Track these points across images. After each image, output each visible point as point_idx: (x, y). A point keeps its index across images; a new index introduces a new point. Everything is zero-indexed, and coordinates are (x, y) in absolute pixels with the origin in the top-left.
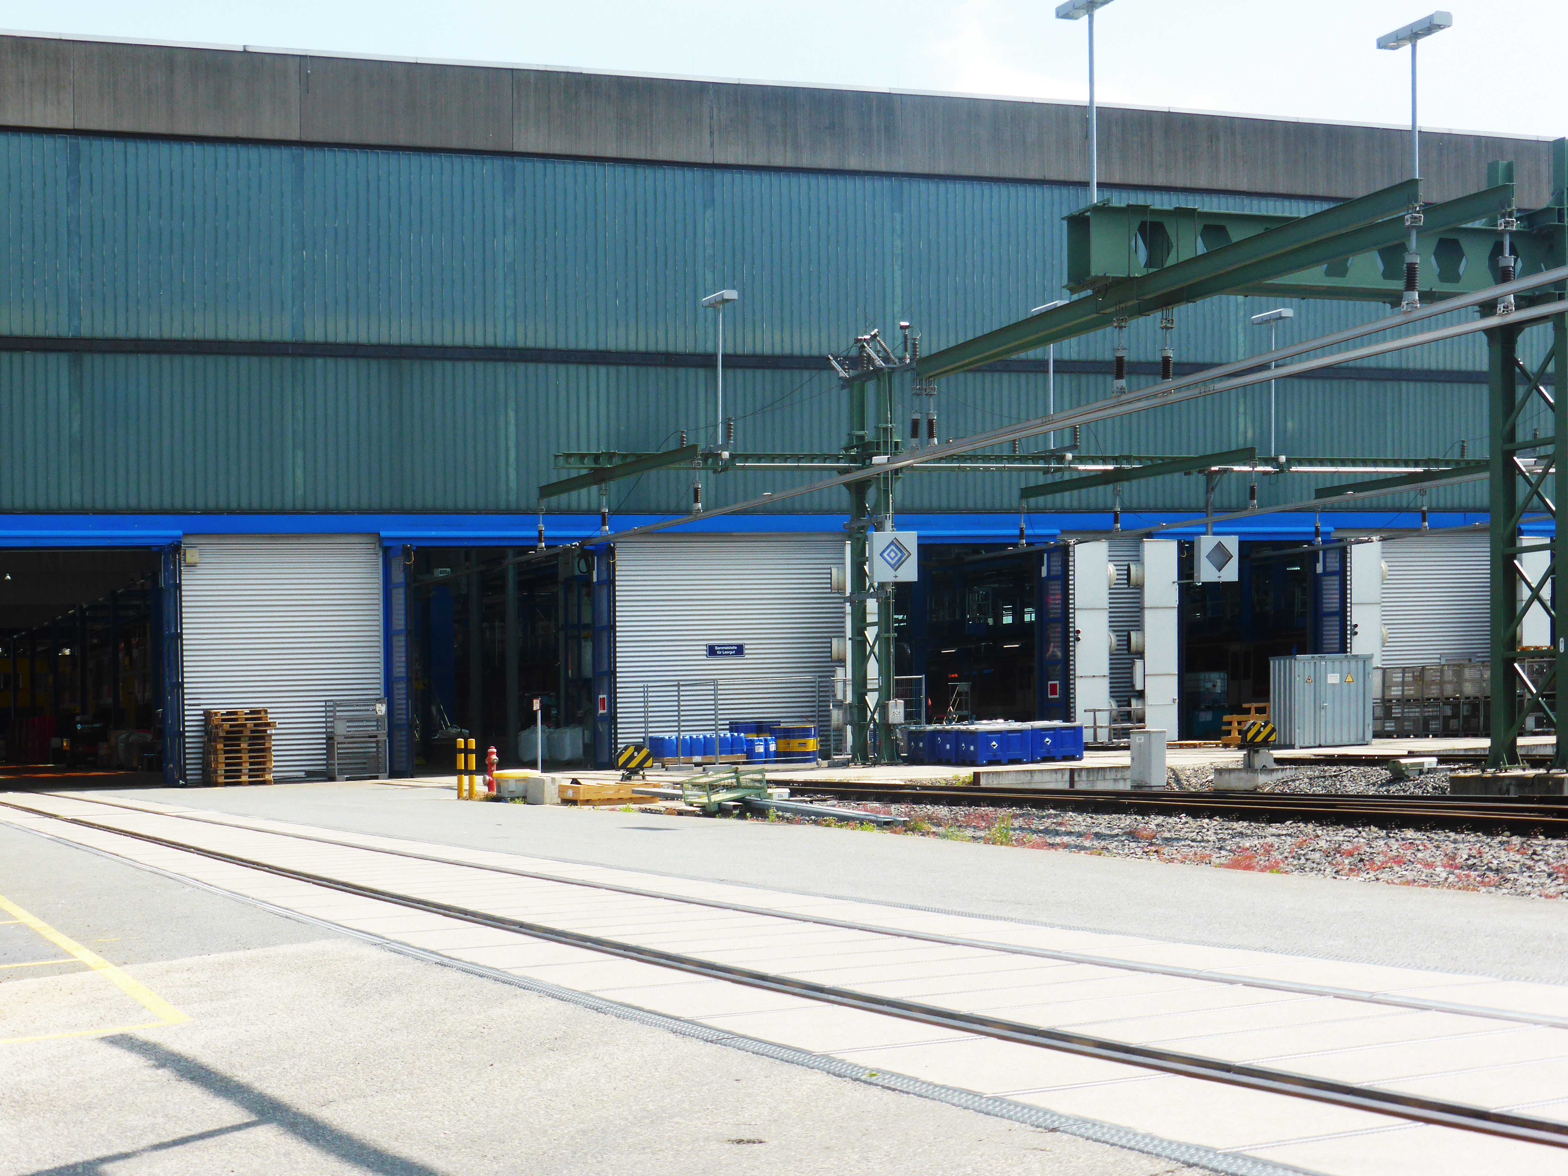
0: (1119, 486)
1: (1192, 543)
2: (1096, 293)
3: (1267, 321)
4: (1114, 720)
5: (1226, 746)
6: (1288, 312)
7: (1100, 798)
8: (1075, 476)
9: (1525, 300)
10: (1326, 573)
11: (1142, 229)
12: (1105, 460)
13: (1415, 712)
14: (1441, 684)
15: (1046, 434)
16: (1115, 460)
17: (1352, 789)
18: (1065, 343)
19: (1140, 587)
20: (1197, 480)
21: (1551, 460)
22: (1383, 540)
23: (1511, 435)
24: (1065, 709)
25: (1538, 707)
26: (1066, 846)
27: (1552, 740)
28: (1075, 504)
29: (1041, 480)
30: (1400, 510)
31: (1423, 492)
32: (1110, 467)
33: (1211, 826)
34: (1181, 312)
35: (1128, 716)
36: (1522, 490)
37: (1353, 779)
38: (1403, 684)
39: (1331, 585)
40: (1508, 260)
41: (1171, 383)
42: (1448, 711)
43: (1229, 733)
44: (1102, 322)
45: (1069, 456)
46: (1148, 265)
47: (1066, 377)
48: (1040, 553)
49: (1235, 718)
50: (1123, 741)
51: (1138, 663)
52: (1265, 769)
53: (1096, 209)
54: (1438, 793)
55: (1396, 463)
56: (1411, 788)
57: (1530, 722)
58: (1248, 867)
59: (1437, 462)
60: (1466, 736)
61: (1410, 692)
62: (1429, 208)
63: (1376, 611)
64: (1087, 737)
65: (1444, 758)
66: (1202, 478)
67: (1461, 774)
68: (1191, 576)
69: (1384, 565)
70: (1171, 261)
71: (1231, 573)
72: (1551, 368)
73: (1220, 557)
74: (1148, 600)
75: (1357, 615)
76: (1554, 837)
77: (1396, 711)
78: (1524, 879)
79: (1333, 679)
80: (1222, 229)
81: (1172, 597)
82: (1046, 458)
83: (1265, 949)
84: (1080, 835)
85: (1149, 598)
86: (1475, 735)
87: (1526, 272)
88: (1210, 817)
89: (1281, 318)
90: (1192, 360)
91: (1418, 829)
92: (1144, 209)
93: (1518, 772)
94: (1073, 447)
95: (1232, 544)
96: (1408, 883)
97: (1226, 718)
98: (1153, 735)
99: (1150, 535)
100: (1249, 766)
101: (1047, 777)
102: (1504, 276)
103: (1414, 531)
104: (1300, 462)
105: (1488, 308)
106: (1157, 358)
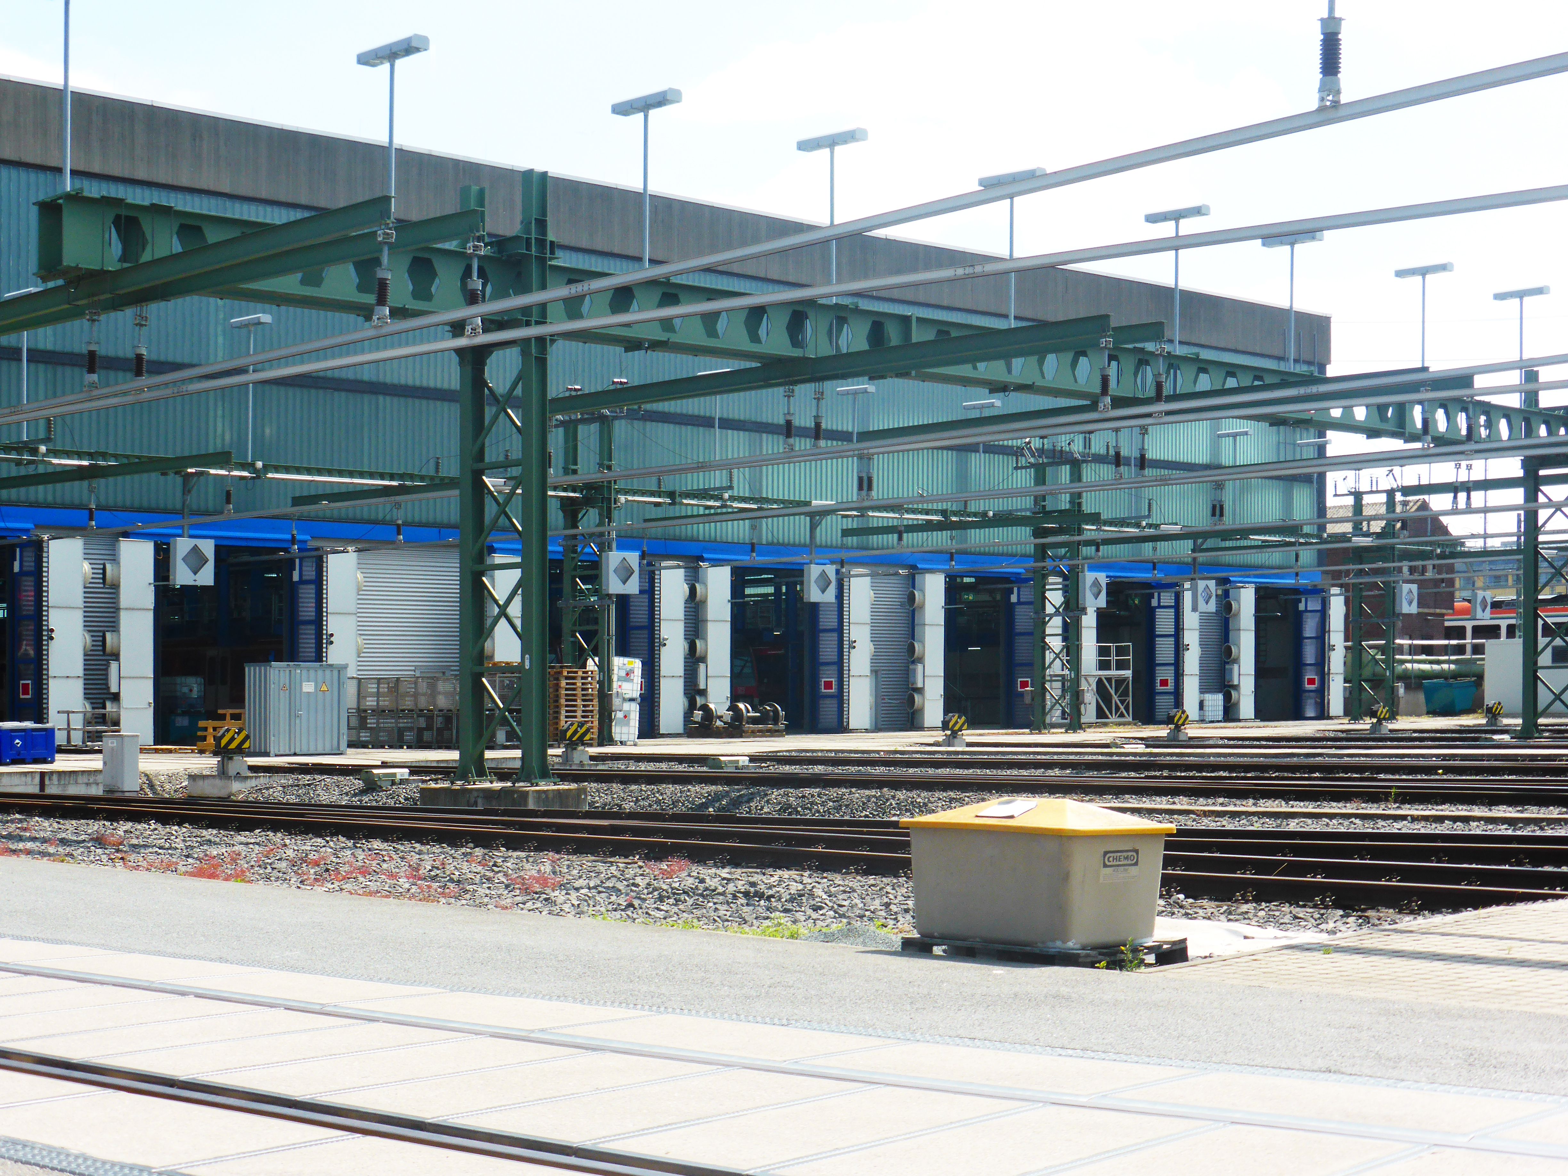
0: (95, 483)
1: (168, 544)
2: (69, 283)
3: (246, 325)
4: (87, 722)
5: (202, 752)
6: (266, 318)
7: (69, 803)
8: (50, 470)
9: (492, 323)
10: (302, 581)
11: (117, 221)
12: (80, 455)
13: (389, 723)
14: (416, 695)
15: (19, 423)
16: (90, 455)
17: (324, 798)
18: (41, 331)
19: (116, 586)
20: (174, 481)
21: (518, 481)
22: (359, 551)
23: (480, 455)
24: (38, 710)
25: (505, 722)
26: (28, 852)
27: (518, 753)
28: (50, 499)
29: (14, 471)
30: (375, 522)
31: (398, 505)
32: (85, 463)
33: (180, 834)
34: (154, 309)
35: (102, 719)
36: (490, 510)
37: (327, 788)
38: (378, 694)
39: (307, 594)
40: (476, 283)
41: (145, 381)
42: (422, 723)
43: (204, 739)
44: (75, 314)
45: (43, 449)
46: (123, 258)
47: (41, 367)
48: (12, 548)
49: (210, 724)
50: (97, 745)
51: (114, 665)
52: (238, 777)
53: (68, 197)
54: (409, 804)
55: (372, 475)
56: (382, 799)
57: (501, 736)
58: (212, 876)
59: (412, 477)
60: (440, 748)
61: (385, 703)
62: (402, 225)
63: (352, 621)
64: (60, 739)
65: (416, 770)
66: (179, 480)
67: (433, 785)
68: (167, 578)
69: (360, 576)
70: (146, 257)
71: (206, 577)
72: (518, 391)
73: (196, 560)
74: (124, 601)
75: (333, 624)
76: (515, 850)
77: (371, 722)
78: (482, 891)
79: (308, 687)
80: (199, 229)
81: (149, 600)
82: (18, 450)
83: (221, 959)
84: (44, 841)
85: (126, 598)
86: (448, 748)
87: (497, 296)
88: (180, 824)
89: (260, 323)
90: (170, 359)
91: (385, 840)
92: (118, 202)
93: (487, 785)
94: (47, 440)
95: (208, 548)
96: (371, 894)
97: (202, 724)
98: (126, 739)
99: (126, 535)
100: (223, 772)
101: (16, 780)
102: (472, 298)
103: (388, 543)
104: (277, 469)
105: (458, 328)
106: (130, 355)
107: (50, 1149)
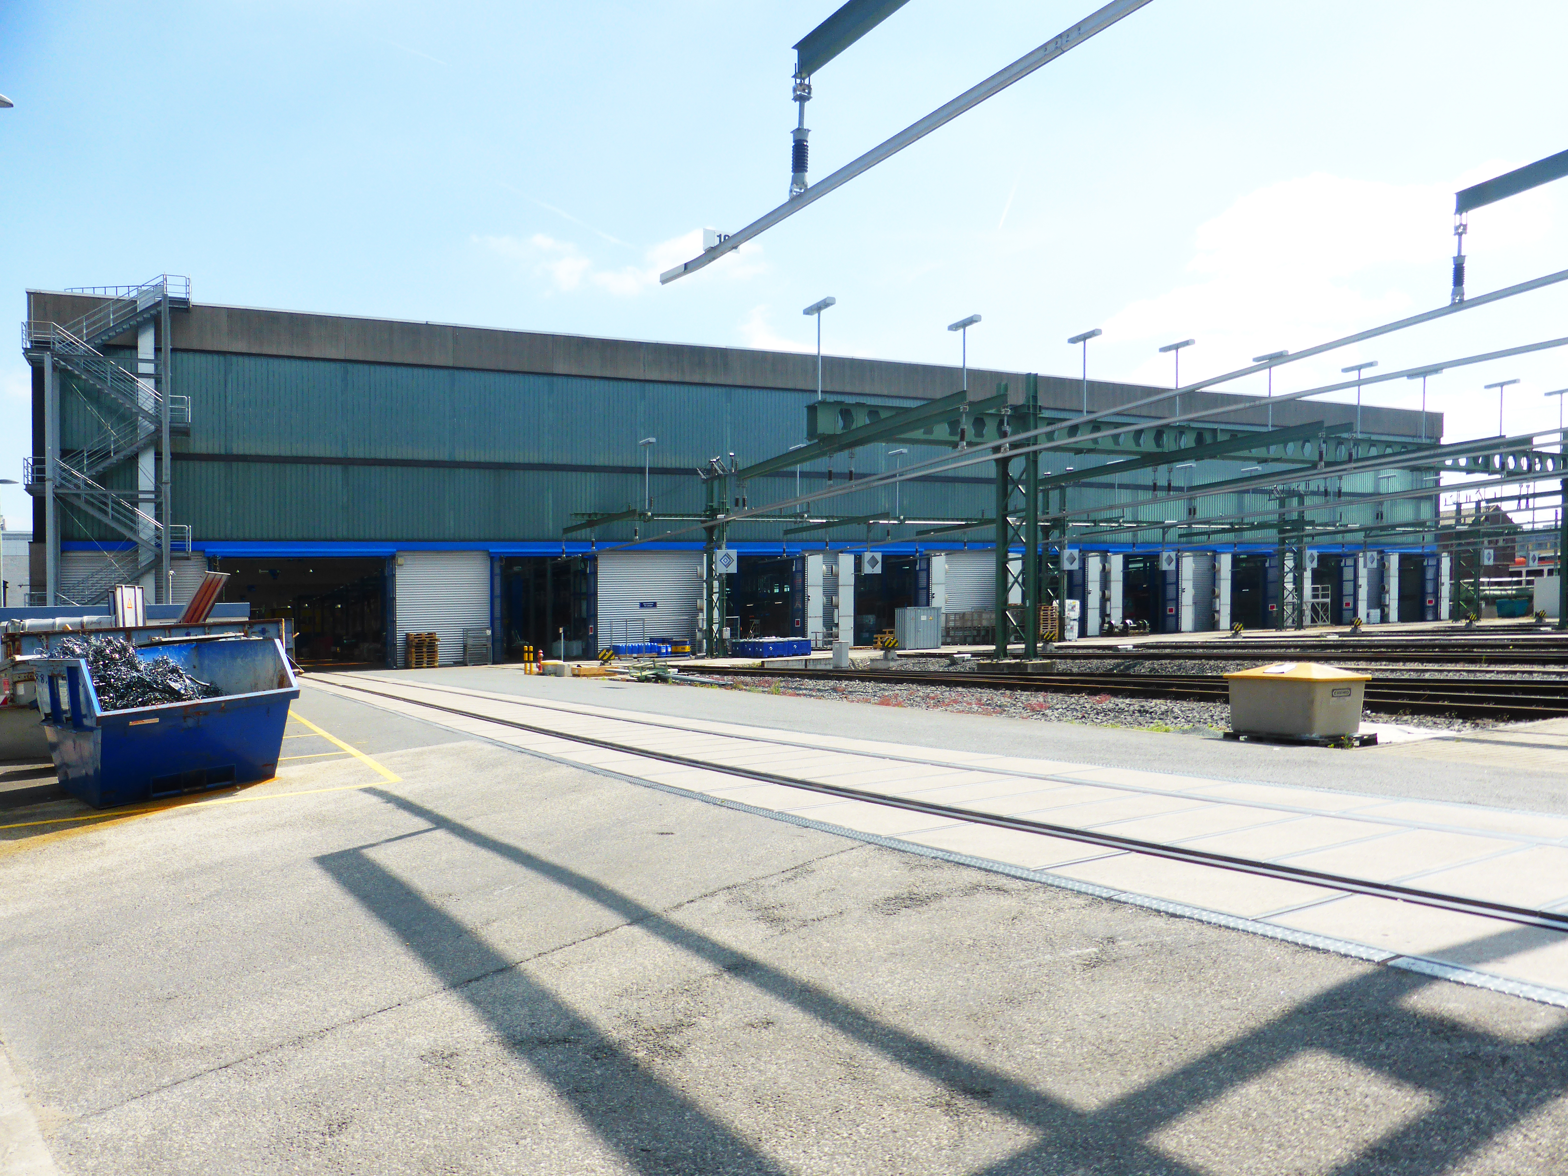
0: (828, 529)
1: (860, 556)
2: (820, 441)
3: (896, 454)
4: (824, 637)
5: (875, 649)
6: (905, 451)
7: (820, 673)
8: (808, 525)
9: (1013, 446)
10: (920, 570)
11: (841, 412)
12: (822, 518)
13: (960, 634)
14: (972, 620)
15: (796, 506)
16: (826, 517)
17: (932, 668)
18: (804, 464)
19: (837, 576)
20: (863, 527)
21: (1023, 519)
22: (946, 555)
23: (1006, 508)
24: (803, 632)
25: (1017, 631)
26: (805, 695)
27: (1023, 646)
28: (808, 538)
29: (793, 526)
30: (954, 541)
31: (965, 533)
32: (824, 521)
33: (870, 686)
34: (859, 450)
35: (831, 635)
36: (1010, 533)
37: (933, 664)
38: (955, 620)
39: (923, 575)
40: (1006, 427)
41: (853, 482)
42: (975, 633)
43: (876, 643)
44: (823, 454)
45: (806, 515)
46: (844, 427)
47: (805, 479)
48: (792, 560)
49: (879, 636)
50: (829, 647)
51: (836, 611)
52: (893, 660)
53: (820, 403)
54: (971, 671)
55: (953, 520)
56: (959, 668)
57: (1012, 639)
58: (887, 704)
59: (971, 519)
60: (983, 644)
61: (958, 624)
62: (971, 404)
63: (943, 588)
64: (813, 644)
65: (974, 655)
66: (865, 526)
67: (982, 662)
68: (860, 571)
69: (947, 566)
70: (854, 427)
71: (878, 570)
72: (1024, 477)
73: (873, 563)
74: (841, 582)
75: (934, 589)
76: (1025, 691)
77: (952, 633)
78: (1012, 710)
79: (924, 618)
80: (877, 412)
81: (852, 581)
82: (795, 517)
84: (810, 690)
85: (841, 581)
86: (987, 644)
87: (1015, 432)
88: (869, 682)
89: (902, 453)
90: (861, 472)
91: (964, 687)
92: (842, 403)
93: (1008, 661)
94: (808, 512)
95: (879, 556)
96: (960, 712)
97: (875, 636)
98: (843, 644)
99: (842, 552)
100: (886, 658)
101: (795, 663)
102: (1004, 435)
103: (961, 551)
104: (910, 519)
105: (997, 449)
106: (847, 471)
107: (836, 826)
